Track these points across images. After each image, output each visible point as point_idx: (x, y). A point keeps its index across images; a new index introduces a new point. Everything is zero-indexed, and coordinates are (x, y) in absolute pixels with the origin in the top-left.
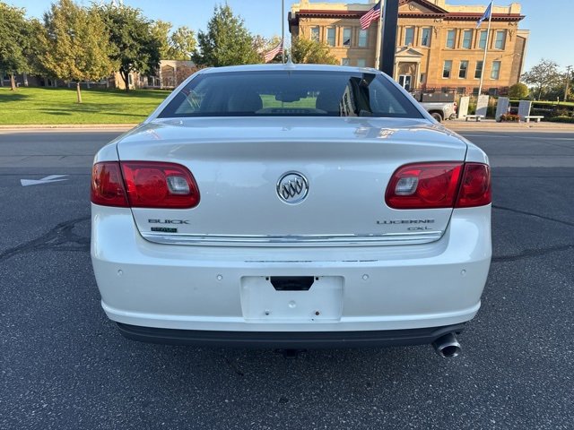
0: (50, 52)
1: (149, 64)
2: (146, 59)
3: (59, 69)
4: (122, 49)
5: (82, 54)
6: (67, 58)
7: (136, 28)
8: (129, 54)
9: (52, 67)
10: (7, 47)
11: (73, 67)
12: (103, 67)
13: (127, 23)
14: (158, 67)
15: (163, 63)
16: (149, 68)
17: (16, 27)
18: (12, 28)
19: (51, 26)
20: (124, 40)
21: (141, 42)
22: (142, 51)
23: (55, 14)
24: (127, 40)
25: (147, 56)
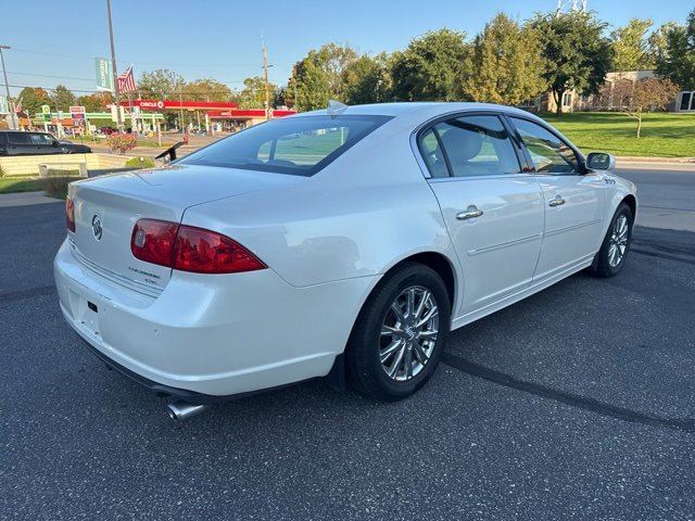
0: (474, 76)
1: (589, 80)
2: (588, 73)
3: (478, 94)
4: (559, 65)
5: (505, 75)
6: (488, 81)
7: (582, 35)
8: (566, 69)
9: (471, 92)
10: (442, 75)
11: (493, 91)
12: (525, 88)
13: (571, 32)
14: (602, 81)
15: (610, 77)
16: (588, 85)
17: (453, 53)
18: (450, 54)
19: (479, 49)
20: (563, 53)
21: (585, 53)
22: (585, 64)
23: (486, 34)
24: (568, 52)
25: (589, 70)
